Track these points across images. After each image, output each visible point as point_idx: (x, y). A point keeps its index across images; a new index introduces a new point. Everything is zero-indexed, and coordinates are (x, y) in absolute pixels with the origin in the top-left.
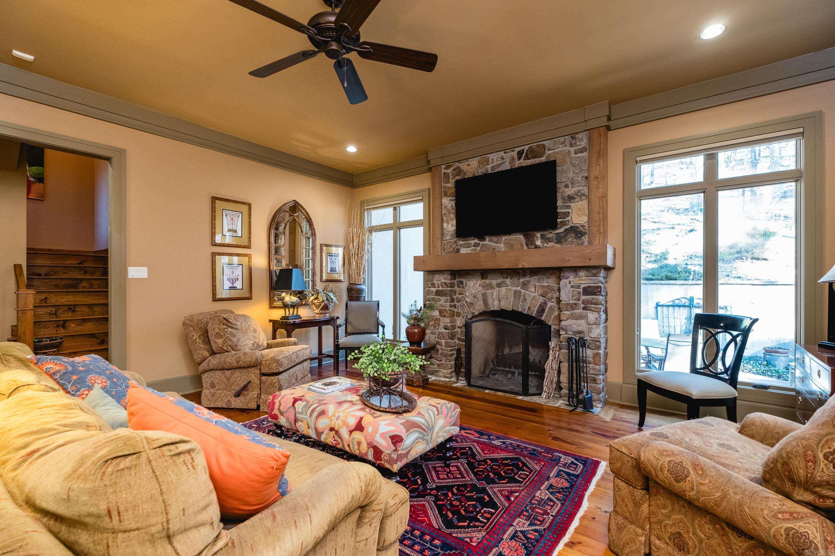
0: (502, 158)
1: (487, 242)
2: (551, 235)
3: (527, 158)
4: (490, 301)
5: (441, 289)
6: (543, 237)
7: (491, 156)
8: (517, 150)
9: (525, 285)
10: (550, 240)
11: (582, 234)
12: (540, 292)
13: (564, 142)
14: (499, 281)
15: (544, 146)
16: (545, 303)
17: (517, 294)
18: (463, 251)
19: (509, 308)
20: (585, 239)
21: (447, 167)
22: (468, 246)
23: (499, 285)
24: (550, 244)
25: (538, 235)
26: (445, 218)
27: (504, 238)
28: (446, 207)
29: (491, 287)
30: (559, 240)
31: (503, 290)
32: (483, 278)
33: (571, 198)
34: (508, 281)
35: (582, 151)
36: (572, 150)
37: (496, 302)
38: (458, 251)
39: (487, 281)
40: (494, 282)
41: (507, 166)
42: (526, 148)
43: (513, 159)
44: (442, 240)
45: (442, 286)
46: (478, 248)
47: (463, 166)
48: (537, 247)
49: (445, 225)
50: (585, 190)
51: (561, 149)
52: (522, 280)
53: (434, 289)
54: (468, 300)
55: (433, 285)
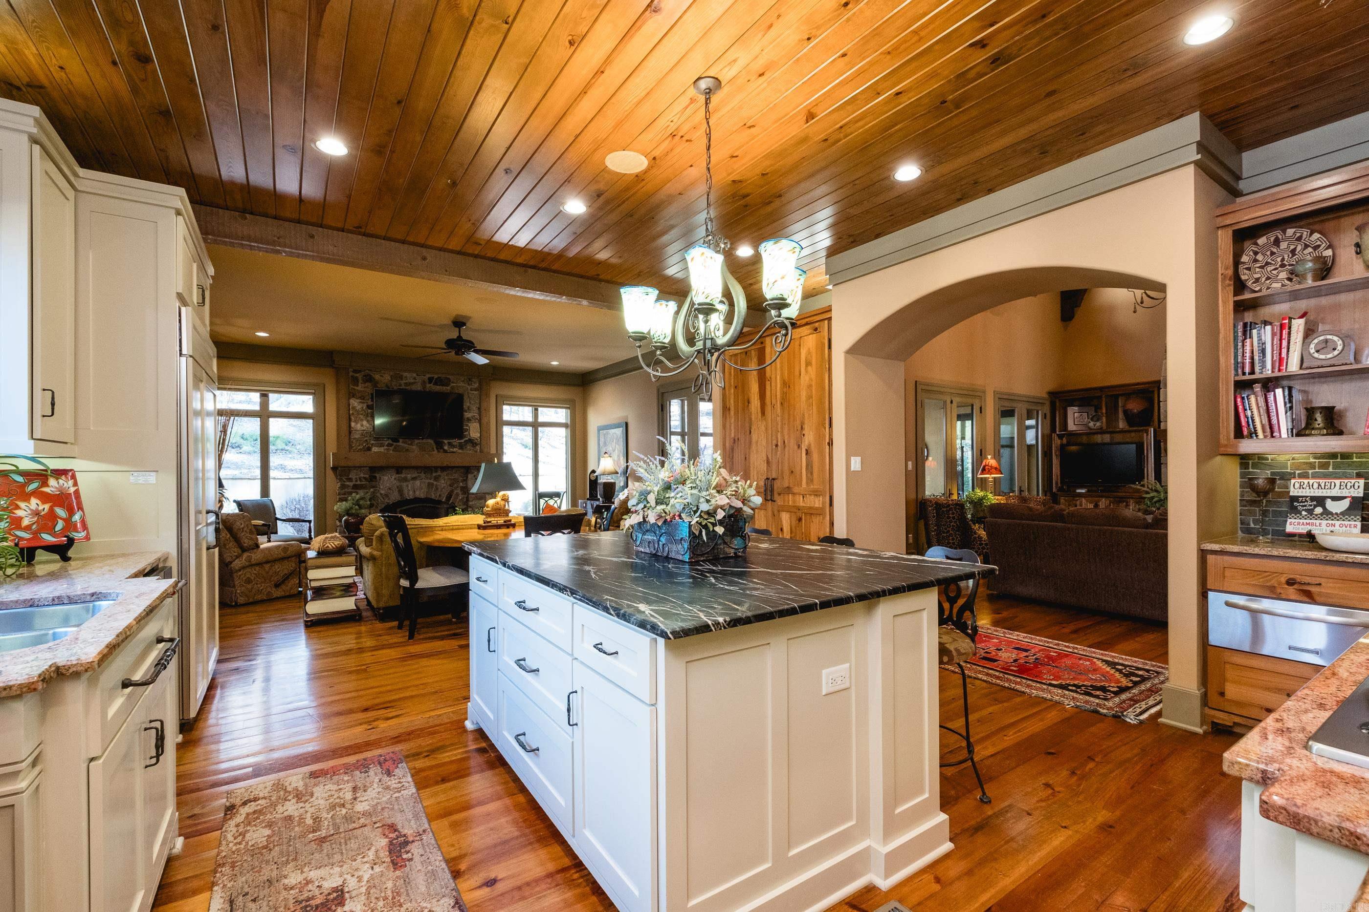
0: (415, 379)
1: (400, 444)
2: (456, 442)
3: (436, 384)
4: (406, 491)
5: (359, 483)
6: (449, 444)
7: (405, 374)
8: (428, 376)
9: (436, 479)
10: (454, 447)
11: (476, 444)
12: (449, 483)
13: (463, 381)
14: (414, 476)
15: (449, 379)
16: (452, 491)
17: (430, 485)
18: (375, 449)
19: (422, 496)
20: (478, 448)
21: (355, 371)
22: (381, 445)
23: (414, 479)
24: (455, 450)
25: (446, 441)
26: (353, 418)
27: (416, 441)
28: (354, 408)
29: (405, 480)
30: (461, 447)
31: (418, 483)
32: (397, 473)
33: (469, 420)
34: (423, 475)
35: (476, 390)
36: (469, 388)
37: (411, 493)
38: (369, 449)
39: (403, 476)
40: (409, 476)
41: (418, 387)
42: (436, 376)
43: (424, 382)
44: (350, 438)
45: (361, 481)
46: (391, 448)
47: (377, 377)
48: (445, 451)
49: (353, 424)
50: (478, 417)
51: (462, 384)
52: (434, 474)
53: (351, 484)
54: (383, 492)
55: (350, 480)
